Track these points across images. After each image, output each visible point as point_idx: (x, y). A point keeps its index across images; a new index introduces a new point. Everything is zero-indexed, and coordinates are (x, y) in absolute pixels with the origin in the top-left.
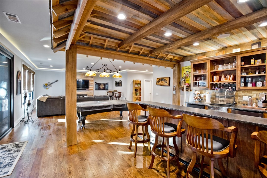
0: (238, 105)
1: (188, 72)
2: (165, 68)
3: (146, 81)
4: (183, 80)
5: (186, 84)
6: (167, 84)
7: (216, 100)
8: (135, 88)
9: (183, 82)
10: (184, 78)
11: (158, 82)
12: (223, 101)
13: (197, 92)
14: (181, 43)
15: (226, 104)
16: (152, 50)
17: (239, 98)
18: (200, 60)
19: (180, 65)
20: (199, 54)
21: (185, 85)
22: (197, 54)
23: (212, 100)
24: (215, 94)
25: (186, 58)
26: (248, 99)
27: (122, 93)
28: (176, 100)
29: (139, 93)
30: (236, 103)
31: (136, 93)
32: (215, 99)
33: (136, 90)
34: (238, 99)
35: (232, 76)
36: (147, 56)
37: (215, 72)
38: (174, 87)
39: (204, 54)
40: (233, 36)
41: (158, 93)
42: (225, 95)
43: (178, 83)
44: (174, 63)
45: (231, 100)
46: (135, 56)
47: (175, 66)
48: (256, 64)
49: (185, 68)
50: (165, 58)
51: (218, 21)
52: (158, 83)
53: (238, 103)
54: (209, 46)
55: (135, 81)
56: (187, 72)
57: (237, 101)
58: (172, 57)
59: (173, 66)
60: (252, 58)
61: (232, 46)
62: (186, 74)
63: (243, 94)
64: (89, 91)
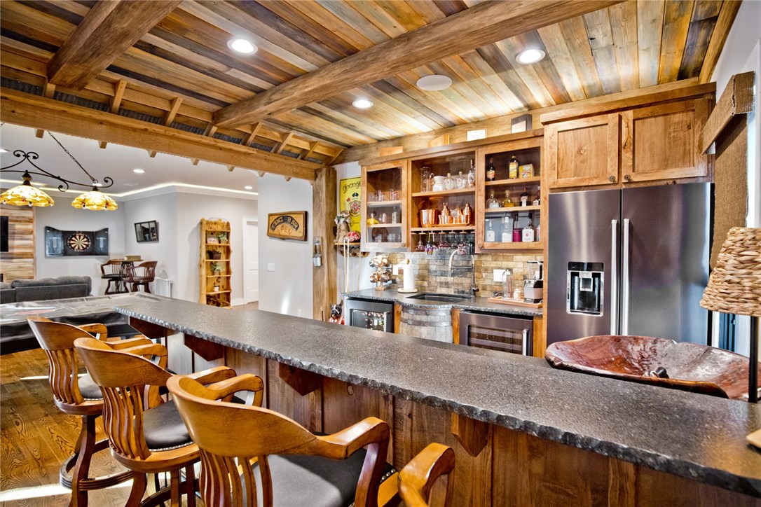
0: (482, 294)
1: (357, 195)
2: (288, 180)
3: (249, 223)
4: (342, 220)
5: (349, 235)
6: (300, 233)
7: (429, 283)
8: (207, 246)
9: (343, 227)
10: (345, 215)
11: (272, 226)
12: (447, 285)
13: (380, 259)
14: (301, 89)
15: (455, 292)
16: (218, 111)
17: (484, 275)
18: (384, 160)
19: (335, 173)
20: (385, 140)
21: (346, 238)
22: (380, 141)
23: (420, 282)
24: (428, 264)
25: (351, 151)
26: (505, 277)
27: (158, 265)
28: (324, 285)
29: (225, 264)
30: (478, 290)
31: (212, 263)
32: (427, 279)
33: (211, 254)
34: (482, 277)
35: (466, 211)
36: (205, 133)
37: (426, 198)
38: (317, 244)
39: (397, 141)
40: (461, 87)
41: (273, 265)
42: (450, 266)
43: (327, 229)
44: (315, 166)
45: (466, 282)
46: (144, 127)
47: (319, 176)
48: (521, 176)
49: (348, 183)
50: (280, 144)
51: (398, 16)
52: (274, 229)
53: (483, 289)
54: (405, 115)
55: (208, 223)
56: (353, 195)
57: (481, 283)
58: (306, 146)
59: (313, 173)
60: (512, 161)
61: (469, 121)
62: (351, 201)
63: (494, 264)
64: (12, 262)
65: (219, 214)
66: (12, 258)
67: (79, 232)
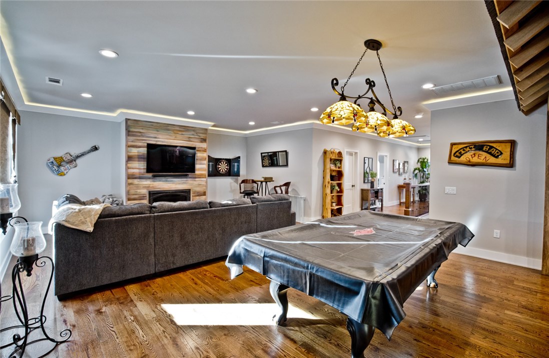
3: (347, 153)
6: (505, 160)
8: (330, 171)
11: (456, 154)
27: (291, 184)
29: (338, 185)
31: (332, 183)
33: (333, 177)
41: (454, 188)
52: (459, 157)
55: (329, 152)
64: (195, 181)
65: (335, 145)
66: (195, 178)
67: (223, 159)
